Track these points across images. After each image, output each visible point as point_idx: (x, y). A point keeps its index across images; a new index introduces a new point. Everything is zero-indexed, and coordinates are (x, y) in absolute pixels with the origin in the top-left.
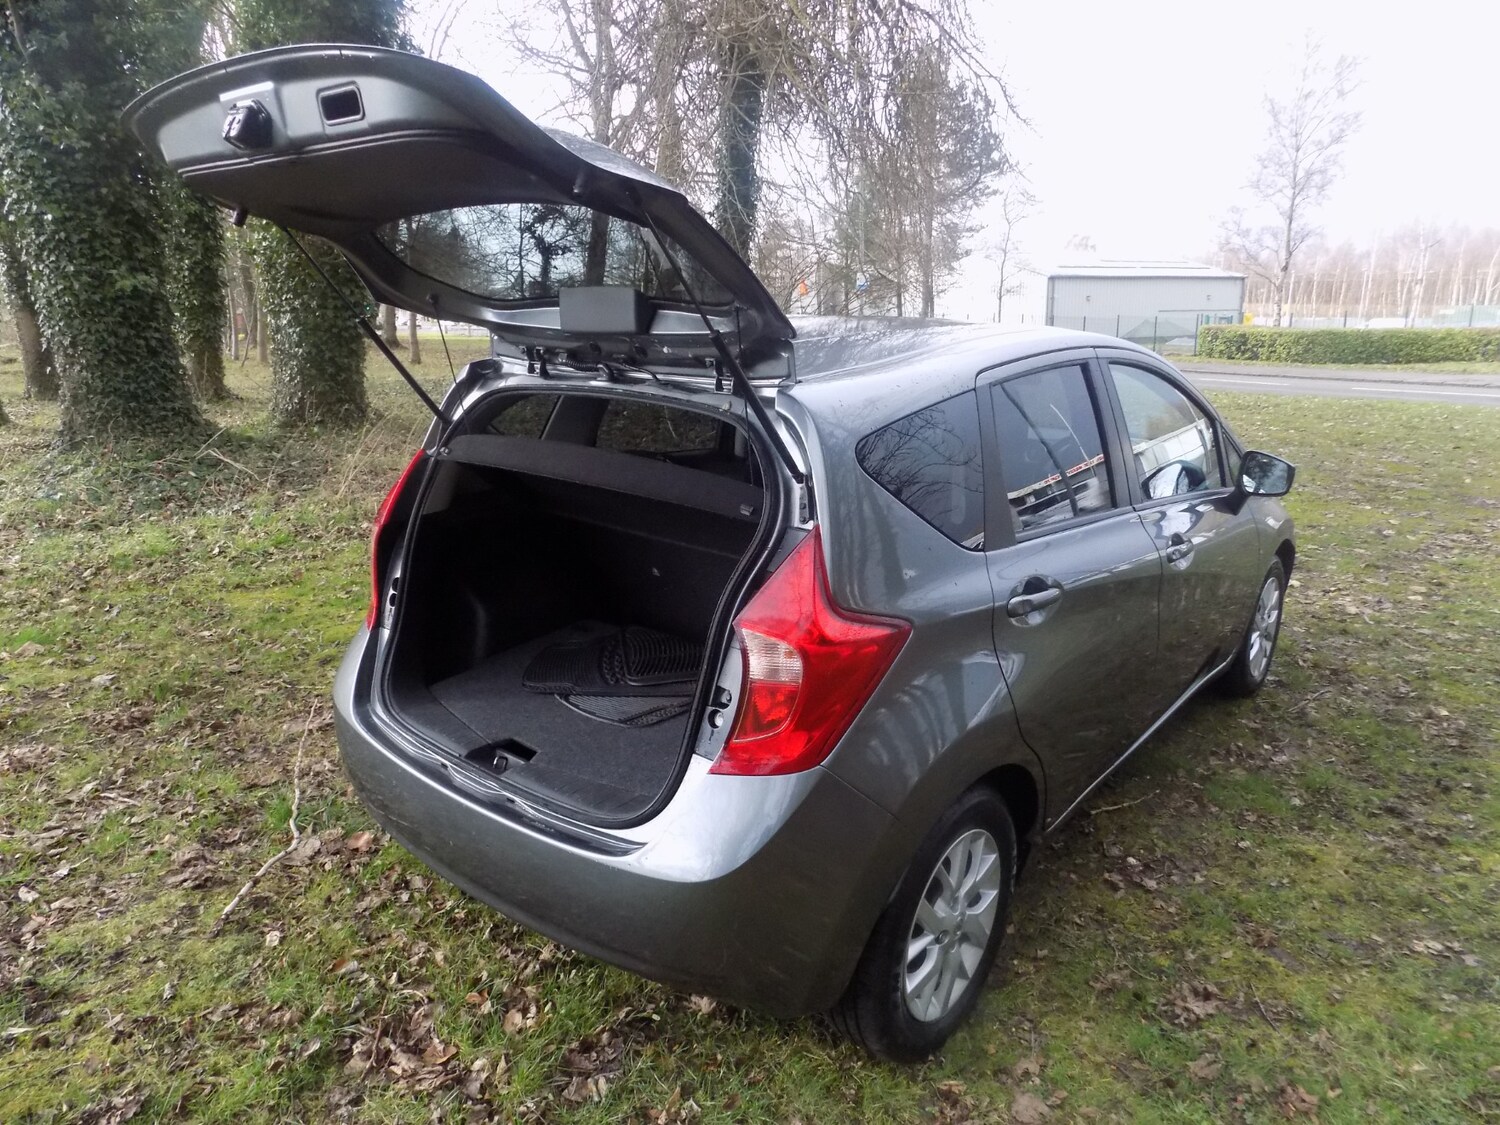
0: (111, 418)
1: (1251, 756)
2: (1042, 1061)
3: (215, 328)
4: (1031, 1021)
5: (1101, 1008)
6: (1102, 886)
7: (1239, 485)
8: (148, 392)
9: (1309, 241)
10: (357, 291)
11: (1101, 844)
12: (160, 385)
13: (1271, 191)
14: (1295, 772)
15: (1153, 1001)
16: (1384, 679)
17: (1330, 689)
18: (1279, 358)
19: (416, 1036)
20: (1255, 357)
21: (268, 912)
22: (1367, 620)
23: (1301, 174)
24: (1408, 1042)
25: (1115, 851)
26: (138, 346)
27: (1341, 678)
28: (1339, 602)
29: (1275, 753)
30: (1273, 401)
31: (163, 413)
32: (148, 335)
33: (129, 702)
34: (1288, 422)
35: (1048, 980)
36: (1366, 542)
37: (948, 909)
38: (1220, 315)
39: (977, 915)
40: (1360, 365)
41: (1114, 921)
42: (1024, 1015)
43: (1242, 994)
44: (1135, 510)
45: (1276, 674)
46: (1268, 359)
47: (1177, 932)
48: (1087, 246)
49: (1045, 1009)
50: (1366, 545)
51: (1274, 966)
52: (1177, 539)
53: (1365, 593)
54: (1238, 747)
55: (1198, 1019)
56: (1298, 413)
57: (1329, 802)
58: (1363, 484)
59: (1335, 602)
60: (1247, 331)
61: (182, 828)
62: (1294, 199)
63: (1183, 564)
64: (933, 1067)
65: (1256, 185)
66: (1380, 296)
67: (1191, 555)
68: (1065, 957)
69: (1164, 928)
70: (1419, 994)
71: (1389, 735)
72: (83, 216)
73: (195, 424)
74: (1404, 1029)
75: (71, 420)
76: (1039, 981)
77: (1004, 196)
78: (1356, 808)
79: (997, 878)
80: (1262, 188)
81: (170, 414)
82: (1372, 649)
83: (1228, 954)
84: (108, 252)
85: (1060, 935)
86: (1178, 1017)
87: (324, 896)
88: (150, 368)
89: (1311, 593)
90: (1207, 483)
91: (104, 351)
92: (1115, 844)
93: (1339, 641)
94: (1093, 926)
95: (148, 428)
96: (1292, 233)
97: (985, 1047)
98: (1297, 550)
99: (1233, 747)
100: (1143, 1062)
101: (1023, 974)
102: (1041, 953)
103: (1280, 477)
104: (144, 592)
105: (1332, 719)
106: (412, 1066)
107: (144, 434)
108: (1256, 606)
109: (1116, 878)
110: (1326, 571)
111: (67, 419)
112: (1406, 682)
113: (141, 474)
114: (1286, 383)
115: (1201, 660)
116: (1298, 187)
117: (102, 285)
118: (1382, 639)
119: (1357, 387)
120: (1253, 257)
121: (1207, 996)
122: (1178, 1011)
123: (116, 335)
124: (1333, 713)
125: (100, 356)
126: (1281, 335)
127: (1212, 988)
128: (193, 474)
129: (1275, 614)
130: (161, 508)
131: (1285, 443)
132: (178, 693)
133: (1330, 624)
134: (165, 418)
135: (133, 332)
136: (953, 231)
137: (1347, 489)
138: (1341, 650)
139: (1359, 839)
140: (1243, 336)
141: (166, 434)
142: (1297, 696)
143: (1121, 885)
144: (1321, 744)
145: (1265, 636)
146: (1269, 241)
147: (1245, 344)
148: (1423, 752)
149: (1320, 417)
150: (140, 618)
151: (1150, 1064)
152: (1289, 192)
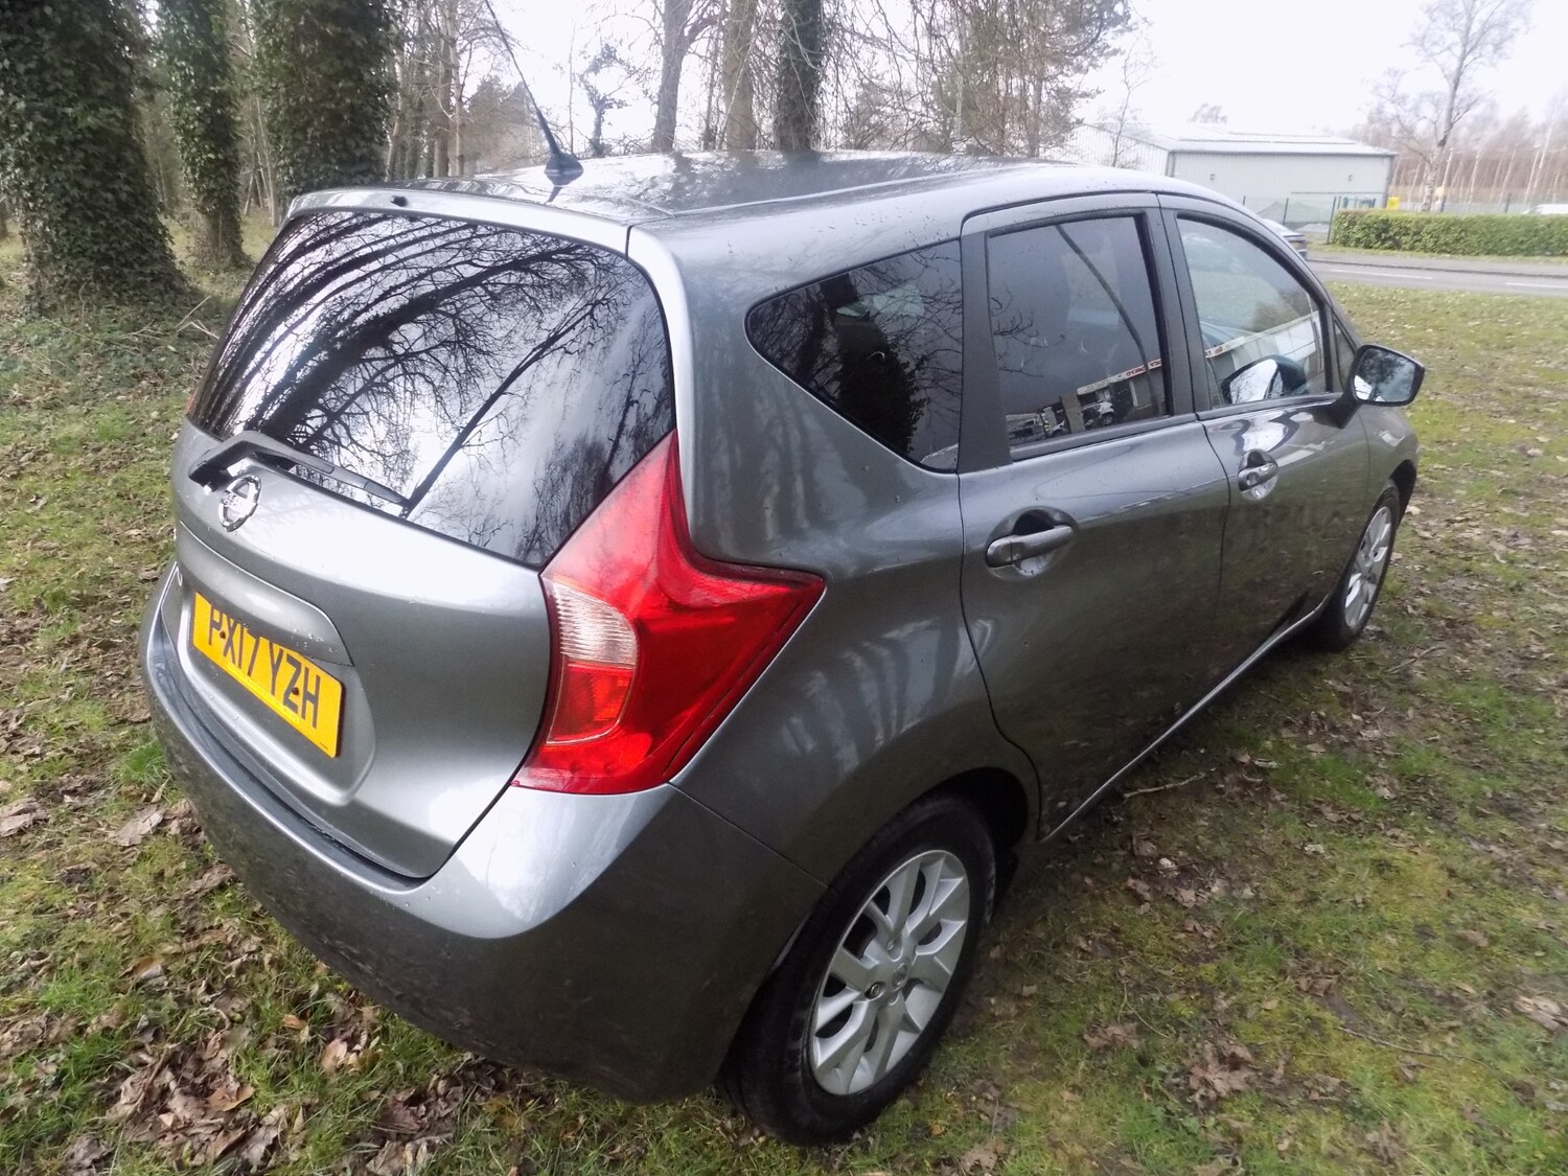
0: (82, 282)
1: (1334, 729)
2: (1002, 1148)
3: (229, 188)
4: (998, 1087)
5: (1093, 1072)
6: (1121, 896)
7: (1349, 388)
8: (120, 253)
9: (1476, 111)
10: (362, 143)
11: (1130, 838)
12: (134, 247)
13: (1436, 49)
14: (1388, 752)
15: (1162, 1069)
16: (1512, 634)
17: (1443, 644)
18: (1425, 249)
19: (209, 1068)
20: (1397, 246)
21: (81, 890)
22: (1498, 558)
23: (1476, 27)
24: (1500, 1150)
25: (1148, 849)
26: (106, 200)
27: (1458, 631)
28: (1465, 535)
29: (1365, 727)
30: (1412, 295)
31: (140, 278)
32: (116, 187)
33: (16, 612)
34: (1426, 320)
35: (1032, 1030)
36: (1505, 462)
37: (883, 953)
38: (1362, 197)
39: (932, 956)
40: (1517, 258)
41: (1130, 946)
42: (990, 1077)
43: (1281, 1063)
44: (1198, 419)
45: (1379, 623)
46: (1412, 248)
47: (1211, 967)
48: (1217, 117)
49: (1021, 1071)
50: (1505, 466)
51: (1330, 1026)
52: (1256, 458)
53: (1498, 524)
54: (1320, 717)
55: (1219, 1098)
56: (1440, 310)
57: (1426, 794)
58: (1508, 393)
59: (1460, 535)
60: (1391, 216)
61: (21, 773)
62: (1463, 58)
63: (1260, 493)
64: (857, 1150)
65: (1420, 41)
66: (1551, 178)
67: (1274, 479)
68: (1057, 997)
69: (1193, 960)
70: (1520, 1077)
71: (1513, 708)
72: (28, 40)
73: (180, 292)
74: (1496, 1130)
75: (38, 284)
76: (1018, 1028)
77: (1125, 57)
78: (1460, 804)
79: (965, 905)
80: (1427, 45)
81: (149, 279)
82: (1501, 594)
83: (1271, 1005)
84: (60, 86)
85: (1057, 965)
86: (1192, 1092)
87: (156, 870)
88: (122, 226)
89: (1432, 523)
90: (1308, 385)
91: (67, 204)
92: (1148, 839)
93: (1460, 584)
94: (1101, 951)
95: (125, 295)
96: (1457, 101)
97: (930, 1122)
98: (1419, 470)
99: (1313, 717)
100: (1135, 1160)
101: (1001, 1018)
102: (1027, 990)
103: (1404, 382)
104: (81, 482)
105: (1442, 684)
106: (188, 1116)
107: (120, 302)
108: (1361, 541)
109: (1142, 887)
110: (1453, 496)
111: (33, 283)
112: (1540, 639)
113: (114, 347)
114: (1429, 276)
115: (1288, 603)
116: (1469, 45)
118: (1514, 583)
119: (1511, 282)
120: (1408, 132)
121: (1234, 1064)
122: (1194, 1083)
123: (79, 185)
124: (1444, 676)
125: (63, 211)
126: (1429, 222)
127: (1243, 1052)
128: (172, 348)
129: (1383, 551)
130: (132, 386)
131: (1419, 343)
132: (74, 605)
133: (1452, 561)
134: (142, 284)
135: (98, 184)
136: (1065, 96)
137: (1489, 399)
138: (1461, 594)
139: (1461, 848)
140: (1385, 222)
141: (145, 302)
142: (1401, 652)
143: (1148, 896)
144: (1425, 716)
145: (1368, 578)
146: (1428, 110)
147: (1386, 231)
148: (1554, 732)
149: (1464, 315)
150: (67, 512)
151: (1143, 1163)
152: (1458, 51)
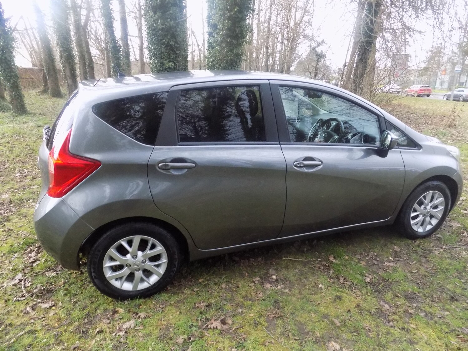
117: (163, 65)
